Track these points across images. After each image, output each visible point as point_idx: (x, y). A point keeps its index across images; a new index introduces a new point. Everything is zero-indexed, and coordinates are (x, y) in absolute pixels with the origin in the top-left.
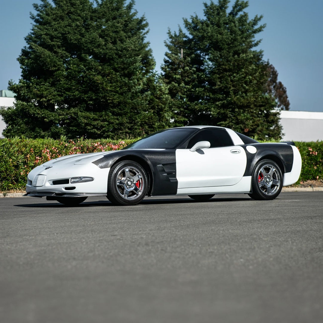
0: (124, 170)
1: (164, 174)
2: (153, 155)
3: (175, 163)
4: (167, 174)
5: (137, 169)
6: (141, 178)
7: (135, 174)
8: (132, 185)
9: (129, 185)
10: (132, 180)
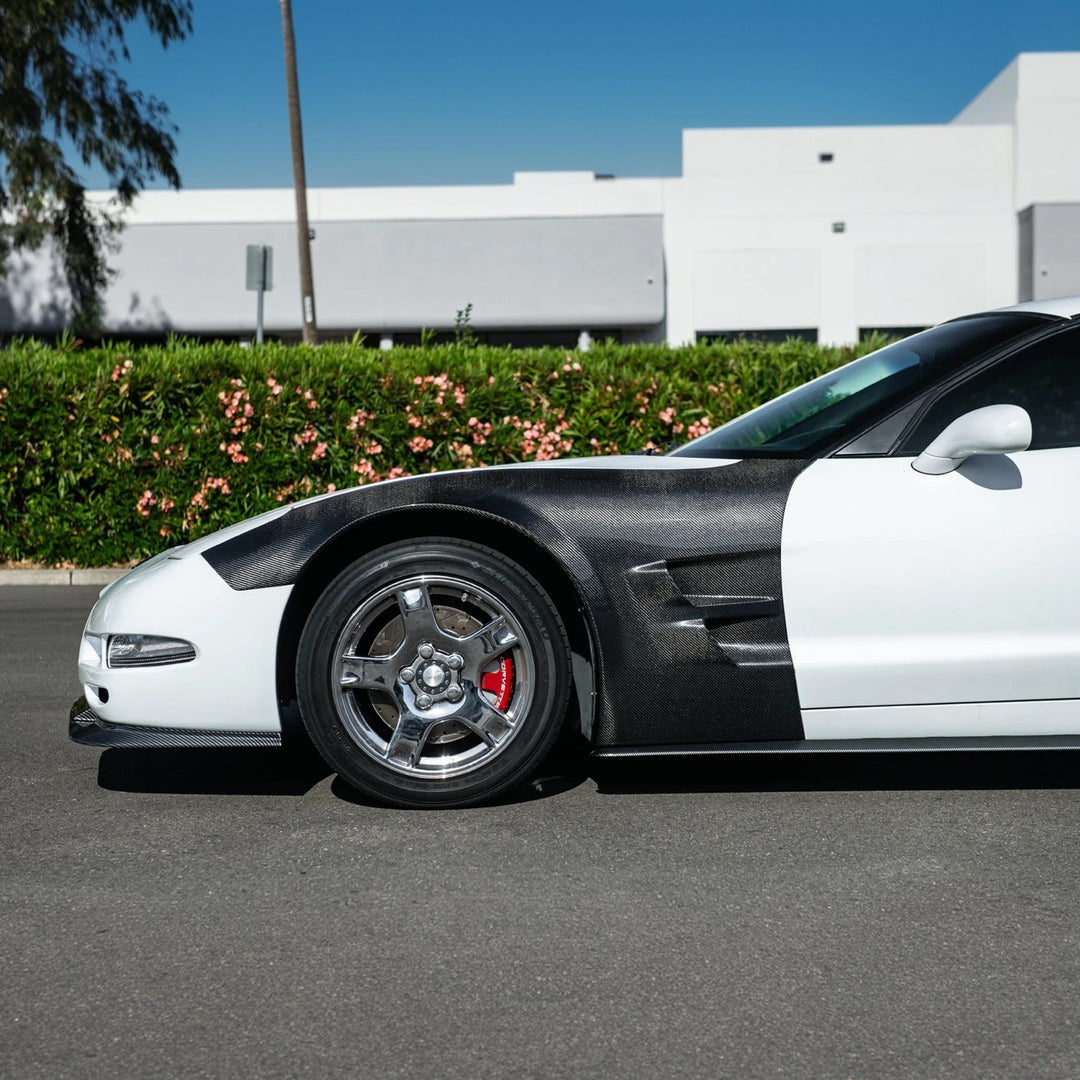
0: (394, 596)
1: (683, 624)
2: (602, 507)
3: (774, 552)
4: (707, 623)
5: (483, 592)
6: (517, 645)
7: (486, 619)
8: (454, 687)
9: (432, 683)
10: (455, 656)
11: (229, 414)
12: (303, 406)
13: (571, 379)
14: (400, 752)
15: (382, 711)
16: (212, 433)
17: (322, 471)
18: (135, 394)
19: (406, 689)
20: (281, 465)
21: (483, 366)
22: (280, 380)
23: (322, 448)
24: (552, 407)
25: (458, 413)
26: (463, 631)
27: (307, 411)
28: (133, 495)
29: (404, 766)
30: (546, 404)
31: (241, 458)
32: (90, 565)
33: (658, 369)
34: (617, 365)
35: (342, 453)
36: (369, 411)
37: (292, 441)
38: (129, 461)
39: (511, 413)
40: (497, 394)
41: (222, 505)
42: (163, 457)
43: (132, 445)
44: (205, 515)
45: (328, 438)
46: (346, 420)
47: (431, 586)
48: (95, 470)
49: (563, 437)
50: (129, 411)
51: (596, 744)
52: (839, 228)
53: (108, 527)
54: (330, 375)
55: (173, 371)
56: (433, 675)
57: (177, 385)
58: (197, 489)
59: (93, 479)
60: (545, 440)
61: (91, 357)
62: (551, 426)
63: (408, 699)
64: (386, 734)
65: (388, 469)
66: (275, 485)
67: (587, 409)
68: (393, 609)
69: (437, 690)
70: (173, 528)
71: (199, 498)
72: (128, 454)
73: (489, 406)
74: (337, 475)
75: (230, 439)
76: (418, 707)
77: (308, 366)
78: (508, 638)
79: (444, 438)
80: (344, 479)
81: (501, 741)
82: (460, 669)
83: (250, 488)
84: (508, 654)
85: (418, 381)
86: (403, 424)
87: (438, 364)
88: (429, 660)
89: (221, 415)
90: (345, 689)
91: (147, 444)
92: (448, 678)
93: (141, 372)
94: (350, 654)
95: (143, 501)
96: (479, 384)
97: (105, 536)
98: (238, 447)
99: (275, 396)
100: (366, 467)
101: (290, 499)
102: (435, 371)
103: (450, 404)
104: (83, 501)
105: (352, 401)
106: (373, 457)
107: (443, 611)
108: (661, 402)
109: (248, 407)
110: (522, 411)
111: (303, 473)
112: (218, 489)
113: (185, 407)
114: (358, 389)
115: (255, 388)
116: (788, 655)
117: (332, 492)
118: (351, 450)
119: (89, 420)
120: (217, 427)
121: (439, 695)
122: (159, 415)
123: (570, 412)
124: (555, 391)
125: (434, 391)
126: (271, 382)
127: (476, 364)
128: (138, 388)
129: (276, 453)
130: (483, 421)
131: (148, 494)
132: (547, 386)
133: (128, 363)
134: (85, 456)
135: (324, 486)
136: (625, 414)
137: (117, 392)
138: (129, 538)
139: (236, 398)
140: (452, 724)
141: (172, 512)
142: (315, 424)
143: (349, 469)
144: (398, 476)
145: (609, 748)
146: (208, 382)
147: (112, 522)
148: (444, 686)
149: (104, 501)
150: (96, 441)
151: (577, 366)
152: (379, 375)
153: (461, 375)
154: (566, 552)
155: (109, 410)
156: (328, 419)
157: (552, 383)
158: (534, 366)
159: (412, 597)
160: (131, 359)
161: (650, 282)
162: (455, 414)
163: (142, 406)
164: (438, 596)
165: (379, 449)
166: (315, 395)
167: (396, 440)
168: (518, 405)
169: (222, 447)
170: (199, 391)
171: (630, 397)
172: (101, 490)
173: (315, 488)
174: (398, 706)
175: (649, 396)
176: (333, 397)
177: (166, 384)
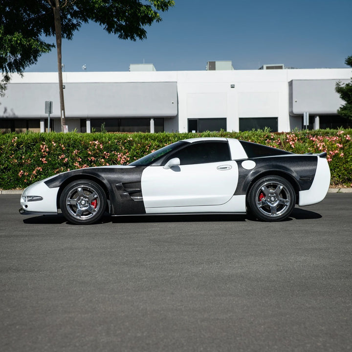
0: (76, 189)
1: (125, 194)
3: (140, 182)
4: (129, 193)
5: (92, 189)
6: (97, 197)
7: (92, 193)
8: (87, 204)
9: (83, 204)
10: (87, 199)
11: (42, 151)
12: (61, 149)
13: (130, 142)
14: (77, 215)
15: (74, 209)
16: (38, 155)
17: (66, 165)
18: (18, 145)
19: (78, 205)
20: (56, 164)
21: (107, 139)
22: (55, 142)
23: (66, 159)
24: (125, 149)
25: (101, 150)
26: (88, 195)
27: (62, 150)
28: (17, 172)
29: (78, 218)
30: (123, 148)
31: (45, 162)
32: (6, 189)
33: (152, 140)
34: (141, 139)
35: (71, 161)
36: (78, 150)
37: (58, 157)
38: (16, 162)
39: (114, 151)
40: (111, 146)
41: (40, 174)
42: (25, 162)
43: (17, 159)
44: (36, 177)
45: (68, 157)
46: (72, 152)
47: (83, 187)
48: (8, 165)
49: (128, 157)
50: (16, 150)
51: (111, 214)
52: (233, 87)
53: (11, 180)
54: (68, 141)
55: (28, 140)
56: (83, 202)
57: (29, 143)
58: (34, 170)
59: (7, 167)
60: (123, 157)
61: (6, 136)
62: (124, 154)
63: (79, 206)
64: (75, 212)
65: (83, 165)
66: (54, 169)
67: (133, 150)
68: (76, 191)
69: (84, 205)
70: (27, 180)
71: (34, 172)
72: (16, 161)
73: (108, 149)
74: (70, 166)
75: (43, 157)
76: (80, 208)
77: (62, 138)
78: (96, 196)
79: (97, 157)
80: (72, 168)
81: (94, 214)
82: (88, 201)
83: (48, 170)
84: (96, 199)
85: (91, 142)
86: (87, 153)
87: (96, 138)
88: (82, 200)
89: (40, 151)
90: (68, 205)
91: (21, 158)
92: (86, 203)
93: (20, 140)
94: (69, 199)
95: (20, 173)
96: (106, 143)
97: (10, 182)
98: (45, 159)
99: (54, 146)
100: (77, 164)
101: (58, 172)
102: (95, 140)
103: (99, 148)
104: (4, 173)
105: (74, 147)
106: (79, 162)
107: (85, 191)
108: (152, 148)
109: (47, 149)
110: (117, 150)
111: (61, 166)
112: (39, 170)
113: (31, 149)
114: (75, 144)
115: (49, 144)
116: (142, 199)
117: (69, 171)
118: (74, 160)
119: (6, 152)
120: (39, 154)
121: (84, 206)
122: (24, 151)
123: (129, 150)
124: (126, 145)
125: (95, 145)
126: (53, 143)
127: (105, 138)
128: (19, 144)
129: (54, 161)
130: (107, 152)
131: (22, 171)
132: (124, 144)
133: (16, 138)
134: (5, 162)
135: (67, 169)
136: (143, 151)
137: (13, 145)
138: (16, 182)
139: (44, 147)
140: (86, 211)
141: (28, 176)
142: (64, 153)
143: (73, 165)
144: (85, 166)
145: (113, 215)
146: (37, 142)
147: (12, 178)
148: (85, 204)
149: (10, 173)
150: (8, 158)
151: (131, 139)
152: (81, 141)
153: (102, 141)
154: (105, 182)
155: (11, 150)
156: (67, 152)
157: (125, 143)
158: (121, 139)
159: (80, 189)
160: (17, 136)
161: (173, 103)
162: (100, 151)
163: (20, 149)
164: (84, 189)
165: (81, 160)
166: (65, 146)
167: (85, 157)
168: (116, 148)
169: (41, 159)
170: (34, 145)
171: (144, 147)
172: (9, 170)
173: (64, 170)
174: (77, 208)
175: (149, 146)
176: (69, 146)
177: (26, 143)
